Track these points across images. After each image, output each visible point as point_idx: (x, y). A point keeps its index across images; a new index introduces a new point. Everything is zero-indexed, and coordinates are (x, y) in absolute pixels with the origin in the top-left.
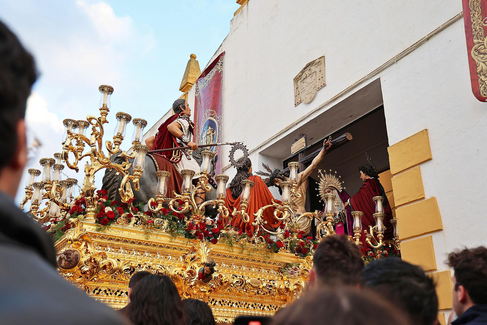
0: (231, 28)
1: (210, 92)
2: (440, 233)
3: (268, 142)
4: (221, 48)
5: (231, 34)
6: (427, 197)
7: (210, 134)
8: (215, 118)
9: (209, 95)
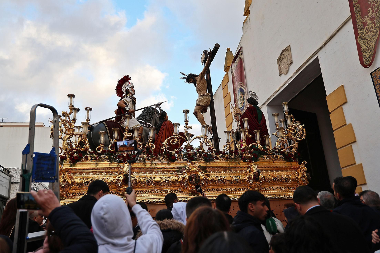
0: (243, 32)
1: (238, 72)
2: (355, 143)
3: (270, 99)
4: (240, 44)
5: (244, 35)
6: (348, 124)
7: (242, 96)
8: (243, 87)
9: (238, 74)
